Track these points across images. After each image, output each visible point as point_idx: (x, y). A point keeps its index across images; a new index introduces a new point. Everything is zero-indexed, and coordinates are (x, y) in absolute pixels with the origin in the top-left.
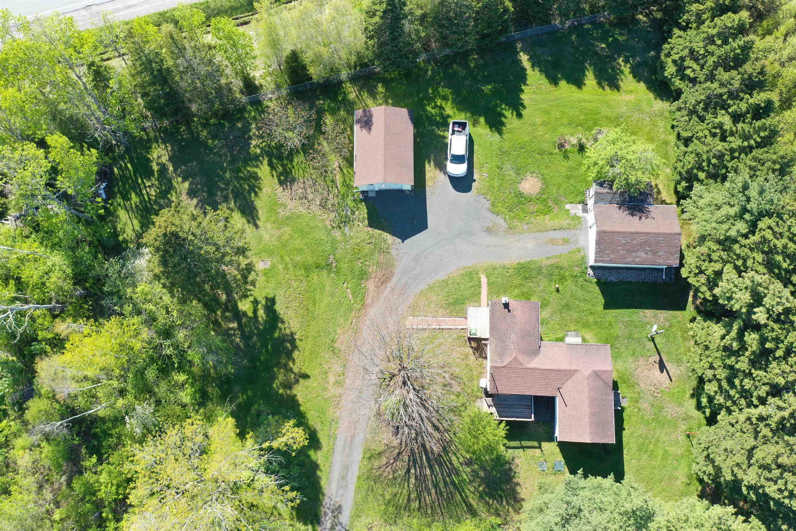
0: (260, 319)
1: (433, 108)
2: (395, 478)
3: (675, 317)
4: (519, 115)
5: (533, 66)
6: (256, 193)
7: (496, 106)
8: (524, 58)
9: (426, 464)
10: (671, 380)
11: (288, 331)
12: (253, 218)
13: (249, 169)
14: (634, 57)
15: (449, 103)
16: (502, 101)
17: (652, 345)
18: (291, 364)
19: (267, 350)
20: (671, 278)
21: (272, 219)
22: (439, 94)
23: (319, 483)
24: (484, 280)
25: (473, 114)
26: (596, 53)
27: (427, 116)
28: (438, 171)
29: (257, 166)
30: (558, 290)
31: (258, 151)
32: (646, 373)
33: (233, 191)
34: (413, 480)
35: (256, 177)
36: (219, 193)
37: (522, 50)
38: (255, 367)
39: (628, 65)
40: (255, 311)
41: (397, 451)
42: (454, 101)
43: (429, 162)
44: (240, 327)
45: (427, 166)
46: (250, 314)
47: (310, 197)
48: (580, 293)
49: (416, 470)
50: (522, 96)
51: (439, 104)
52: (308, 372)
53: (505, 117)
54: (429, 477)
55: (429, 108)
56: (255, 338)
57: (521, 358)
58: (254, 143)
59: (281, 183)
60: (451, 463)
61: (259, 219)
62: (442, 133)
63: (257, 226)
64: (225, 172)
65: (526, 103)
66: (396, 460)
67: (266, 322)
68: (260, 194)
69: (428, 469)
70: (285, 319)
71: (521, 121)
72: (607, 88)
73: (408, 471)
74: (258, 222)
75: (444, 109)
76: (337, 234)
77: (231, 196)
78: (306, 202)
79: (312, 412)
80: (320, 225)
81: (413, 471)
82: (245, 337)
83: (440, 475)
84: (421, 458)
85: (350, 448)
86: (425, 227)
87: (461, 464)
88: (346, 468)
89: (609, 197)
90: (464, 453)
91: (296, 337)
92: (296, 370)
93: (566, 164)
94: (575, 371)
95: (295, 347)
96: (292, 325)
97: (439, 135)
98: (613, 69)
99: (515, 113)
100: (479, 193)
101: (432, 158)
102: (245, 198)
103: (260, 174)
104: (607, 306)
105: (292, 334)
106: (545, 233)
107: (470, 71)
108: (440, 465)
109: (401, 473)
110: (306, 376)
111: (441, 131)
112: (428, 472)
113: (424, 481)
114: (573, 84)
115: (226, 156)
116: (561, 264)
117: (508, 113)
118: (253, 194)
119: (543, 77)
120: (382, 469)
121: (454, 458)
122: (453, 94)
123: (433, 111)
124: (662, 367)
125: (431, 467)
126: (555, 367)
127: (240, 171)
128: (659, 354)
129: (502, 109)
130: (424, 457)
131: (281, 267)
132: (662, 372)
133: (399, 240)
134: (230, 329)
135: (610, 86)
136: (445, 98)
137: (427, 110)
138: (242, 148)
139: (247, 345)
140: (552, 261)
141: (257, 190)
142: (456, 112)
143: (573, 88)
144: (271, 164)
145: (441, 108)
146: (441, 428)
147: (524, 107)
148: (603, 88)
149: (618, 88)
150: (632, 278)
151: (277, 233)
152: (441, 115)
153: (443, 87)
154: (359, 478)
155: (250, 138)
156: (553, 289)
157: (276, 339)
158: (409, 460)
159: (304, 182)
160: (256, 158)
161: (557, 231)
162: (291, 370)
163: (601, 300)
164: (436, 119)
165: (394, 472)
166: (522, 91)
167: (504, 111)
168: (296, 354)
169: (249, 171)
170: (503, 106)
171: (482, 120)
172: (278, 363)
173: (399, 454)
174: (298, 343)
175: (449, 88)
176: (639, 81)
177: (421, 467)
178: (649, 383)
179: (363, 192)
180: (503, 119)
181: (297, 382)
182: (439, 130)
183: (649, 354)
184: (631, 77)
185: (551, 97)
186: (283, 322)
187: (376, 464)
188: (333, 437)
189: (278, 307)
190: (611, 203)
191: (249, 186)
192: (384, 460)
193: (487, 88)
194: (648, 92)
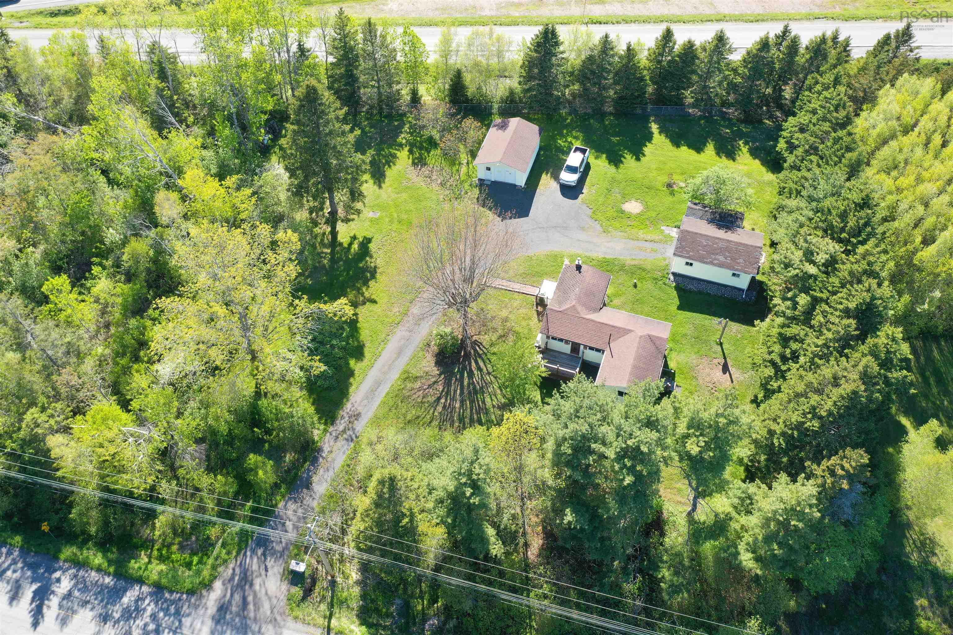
0: (352, 250)
2: (422, 402)
3: (749, 332)
4: (638, 160)
5: (660, 133)
6: (390, 166)
7: (619, 150)
8: (654, 127)
9: (458, 397)
10: (732, 382)
11: (372, 265)
12: (380, 181)
13: (391, 150)
14: (754, 142)
15: (579, 141)
16: (626, 148)
17: (720, 349)
18: (364, 289)
19: (348, 274)
20: (750, 299)
21: (395, 186)
22: (572, 135)
23: (347, 390)
24: (566, 263)
26: (720, 135)
27: (556, 145)
28: (553, 180)
29: (398, 150)
30: (635, 286)
31: (404, 141)
32: (707, 370)
34: (440, 408)
35: (394, 156)
37: (654, 121)
38: (332, 284)
39: (747, 147)
40: (350, 244)
41: (433, 380)
42: (583, 140)
43: (546, 173)
44: (332, 253)
45: (543, 176)
46: (346, 245)
47: (434, 177)
48: (656, 293)
49: (446, 400)
50: (645, 149)
51: (569, 140)
52: (377, 299)
53: (625, 158)
54: (457, 410)
55: (559, 141)
56: (341, 263)
57: (579, 308)
58: (403, 136)
59: (414, 164)
60: (484, 402)
61: (384, 183)
63: (380, 188)
65: (646, 153)
66: (430, 386)
67: (356, 254)
68: (393, 167)
69: (458, 402)
70: (375, 255)
71: (638, 163)
72: (724, 157)
73: (439, 399)
74: (382, 184)
76: (446, 205)
78: (429, 180)
79: (367, 331)
80: (434, 197)
81: (443, 401)
82: (333, 260)
83: (469, 410)
84: (455, 391)
85: (389, 369)
86: (527, 215)
87: (494, 406)
88: (378, 384)
89: (701, 213)
90: (499, 396)
91: (378, 271)
92: (367, 294)
93: (670, 198)
94: (630, 331)
95: (373, 277)
96: (378, 261)
97: (562, 159)
98: (733, 146)
99: (634, 157)
100: (583, 202)
101: (550, 170)
102: (379, 168)
103: (398, 155)
104: (680, 308)
105: (375, 267)
106: (636, 242)
107: (605, 126)
108: (472, 402)
109: (431, 399)
110: (374, 302)
112: (458, 405)
113: (451, 412)
114: (693, 149)
115: (377, 139)
116: (644, 266)
117: (628, 156)
118: (386, 167)
119: (668, 141)
120: (413, 392)
121: (488, 400)
122: (584, 136)
123: (562, 144)
124: (725, 369)
125: (462, 402)
126: (611, 323)
127: (383, 150)
128: (725, 358)
129: (624, 153)
130: (458, 391)
131: (387, 220)
132: (724, 373)
133: (500, 219)
134: (323, 253)
135: (727, 157)
137: (557, 142)
138: (391, 137)
139: (331, 267)
140: (636, 262)
141: (391, 164)
143: (693, 152)
144: (411, 152)
145: (571, 143)
146: (485, 370)
147: (644, 156)
148: (720, 157)
149: (734, 160)
150: (713, 291)
151: (394, 196)
153: (577, 131)
154: (387, 394)
155: (401, 132)
156: (631, 284)
157: (360, 268)
158: (443, 391)
159: (433, 168)
160: (401, 145)
161: (647, 243)
162: (363, 294)
163: (677, 302)
164: (561, 148)
165: (424, 397)
166: (646, 146)
167: (625, 155)
168: (372, 283)
169: (390, 152)
170: (626, 152)
171: (604, 156)
172: (354, 285)
173: (435, 382)
174: (378, 276)
176: (754, 159)
177: (453, 399)
178: (708, 379)
179: (480, 180)
180: (623, 159)
181: (364, 303)
182: (563, 155)
183: (715, 356)
184: (748, 155)
185: (670, 154)
186: (371, 257)
187: (409, 385)
188: (376, 357)
189: (371, 246)
190: (701, 218)
191: (386, 161)
192: (418, 385)
193: (615, 139)
194: (761, 167)
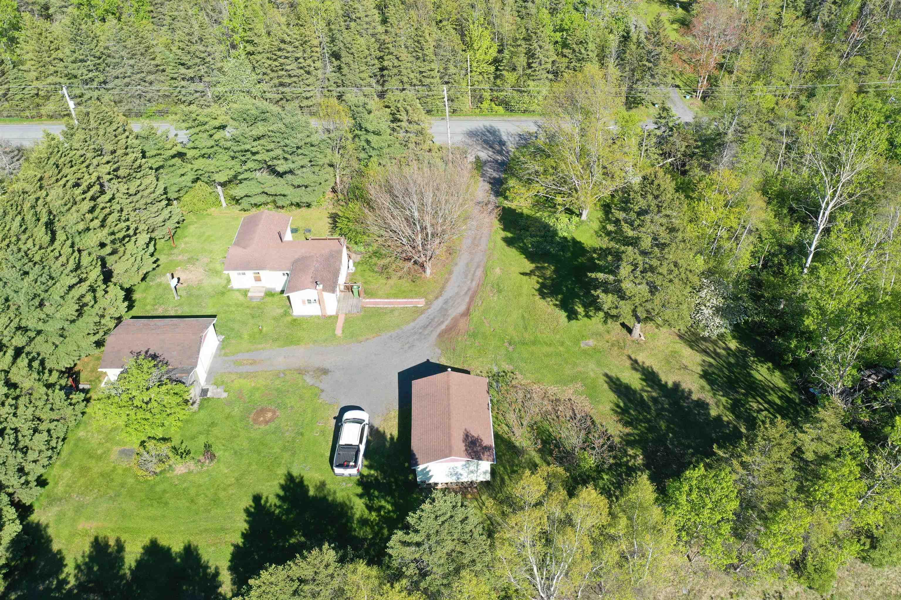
1: (381, 507)
4: (257, 499)
6: (618, 406)
7: (288, 512)
11: (548, 299)
12: (615, 384)
13: (636, 432)
14: (47, 589)
15: (357, 516)
16: (278, 518)
18: (540, 281)
22: (372, 528)
24: (339, 332)
25: (324, 499)
27: (393, 497)
28: (381, 428)
29: (626, 435)
31: (631, 452)
33: (649, 408)
35: (624, 423)
36: (666, 406)
39: (63, 576)
42: (350, 519)
43: (392, 438)
45: (395, 433)
50: (246, 526)
51: (374, 514)
52: (522, 277)
53: (278, 496)
55: (389, 507)
58: (640, 460)
59: (589, 418)
61: (606, 382)
62: (372, 472)
63: (606, 375)
64: (668, 427)
65: (244, 516)
68: (613, 407)
70: (553, 307)
71: (256, 491)
72: (112, 542)
74: (606, 379)
75: (367, 506)
76: (506, 367)
77: (651, 404)
78: (551, 397)
86: (400, 374)
91: (538, 297)
92: (535, 278)
93: (211, 439)
96: (545, 304)
97: (376, 470)
98: (89, 572)
99: (263, 502)
100: (331, 405)
101: (388, 445)
102: (631, 401)
103: (620, 426)
110: (523, 274)
111: (372, 476)
115: (672, 444)
117: (273, 500)
118: (622, 404)
119: (205, 559)
122: (352, 529)
123: (383, 503)
127: (648, 429)
129: (280, 507)
133: (431, 361)
135: (107, 545)
136: (364, 522)
137: (393, 505)
141: (619, 410)
142: (348, 503)
143: (164, 542)
145: (370, 508)
147: (247, 511)
148: (118, 541)
149: (96, 543)
151: (580, 369)
152: (371, 498)
153: (365, 539)
155: (647, 466)
157: (559, 294)
159: (558, 417)
160: (630, 444)
162: (540, 277)
164: (380, 492)
166: (244, 536)
167: (278, 503)
168: (537, 286)
169: (636, 428)
170: (277, 511)
171: (312, 492)
174: (536, 293)
175: (356, 537)
180: (282, 493)
181: (532, 271)
182: (376, 478)
191: (629, 413)
